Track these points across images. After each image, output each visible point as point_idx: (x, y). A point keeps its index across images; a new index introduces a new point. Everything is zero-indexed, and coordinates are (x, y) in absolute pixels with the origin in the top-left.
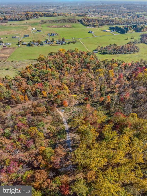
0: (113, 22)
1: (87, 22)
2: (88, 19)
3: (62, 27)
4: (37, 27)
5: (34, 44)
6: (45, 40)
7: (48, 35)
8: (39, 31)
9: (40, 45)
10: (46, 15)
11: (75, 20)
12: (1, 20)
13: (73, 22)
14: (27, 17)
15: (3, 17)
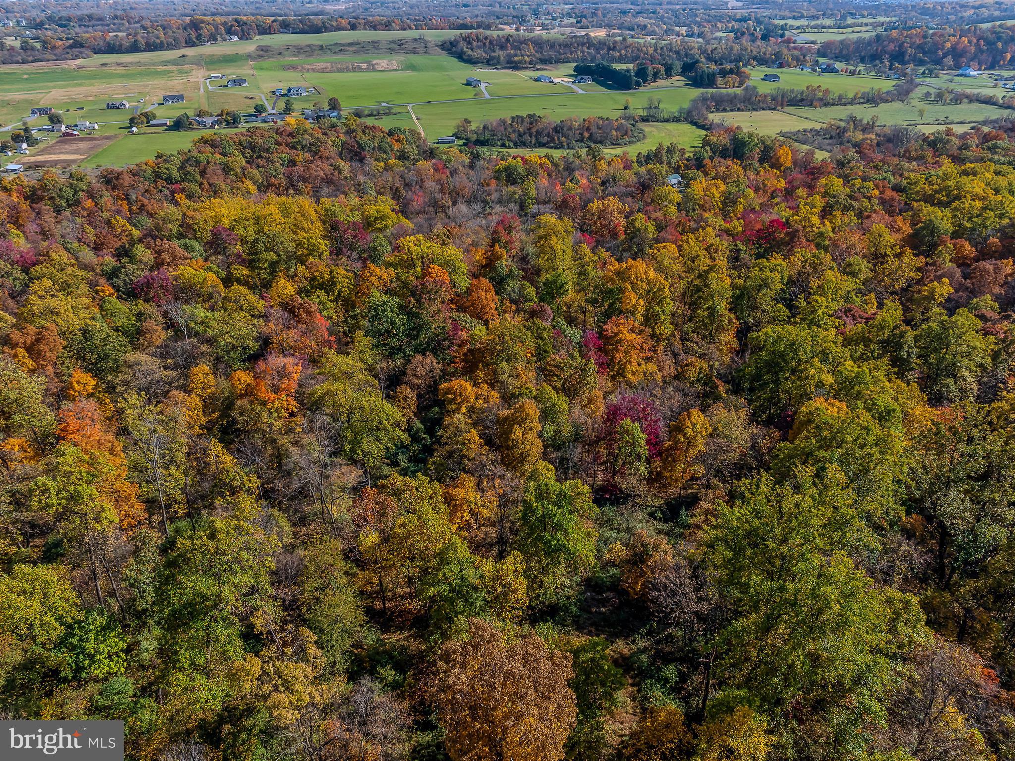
1: (480, 51)
2: (486, 38)
3: (354, 70)
4: (233, 72)
5: (199, 123)
6: (252, 111)
7: (274, 93)
8: (238, 82)
9: (228, 124)
10: (294, 29)
11: (426, 42)
12: (57, 51)
13: (415, 51)
14: (194, 36)
15: (67, 39)
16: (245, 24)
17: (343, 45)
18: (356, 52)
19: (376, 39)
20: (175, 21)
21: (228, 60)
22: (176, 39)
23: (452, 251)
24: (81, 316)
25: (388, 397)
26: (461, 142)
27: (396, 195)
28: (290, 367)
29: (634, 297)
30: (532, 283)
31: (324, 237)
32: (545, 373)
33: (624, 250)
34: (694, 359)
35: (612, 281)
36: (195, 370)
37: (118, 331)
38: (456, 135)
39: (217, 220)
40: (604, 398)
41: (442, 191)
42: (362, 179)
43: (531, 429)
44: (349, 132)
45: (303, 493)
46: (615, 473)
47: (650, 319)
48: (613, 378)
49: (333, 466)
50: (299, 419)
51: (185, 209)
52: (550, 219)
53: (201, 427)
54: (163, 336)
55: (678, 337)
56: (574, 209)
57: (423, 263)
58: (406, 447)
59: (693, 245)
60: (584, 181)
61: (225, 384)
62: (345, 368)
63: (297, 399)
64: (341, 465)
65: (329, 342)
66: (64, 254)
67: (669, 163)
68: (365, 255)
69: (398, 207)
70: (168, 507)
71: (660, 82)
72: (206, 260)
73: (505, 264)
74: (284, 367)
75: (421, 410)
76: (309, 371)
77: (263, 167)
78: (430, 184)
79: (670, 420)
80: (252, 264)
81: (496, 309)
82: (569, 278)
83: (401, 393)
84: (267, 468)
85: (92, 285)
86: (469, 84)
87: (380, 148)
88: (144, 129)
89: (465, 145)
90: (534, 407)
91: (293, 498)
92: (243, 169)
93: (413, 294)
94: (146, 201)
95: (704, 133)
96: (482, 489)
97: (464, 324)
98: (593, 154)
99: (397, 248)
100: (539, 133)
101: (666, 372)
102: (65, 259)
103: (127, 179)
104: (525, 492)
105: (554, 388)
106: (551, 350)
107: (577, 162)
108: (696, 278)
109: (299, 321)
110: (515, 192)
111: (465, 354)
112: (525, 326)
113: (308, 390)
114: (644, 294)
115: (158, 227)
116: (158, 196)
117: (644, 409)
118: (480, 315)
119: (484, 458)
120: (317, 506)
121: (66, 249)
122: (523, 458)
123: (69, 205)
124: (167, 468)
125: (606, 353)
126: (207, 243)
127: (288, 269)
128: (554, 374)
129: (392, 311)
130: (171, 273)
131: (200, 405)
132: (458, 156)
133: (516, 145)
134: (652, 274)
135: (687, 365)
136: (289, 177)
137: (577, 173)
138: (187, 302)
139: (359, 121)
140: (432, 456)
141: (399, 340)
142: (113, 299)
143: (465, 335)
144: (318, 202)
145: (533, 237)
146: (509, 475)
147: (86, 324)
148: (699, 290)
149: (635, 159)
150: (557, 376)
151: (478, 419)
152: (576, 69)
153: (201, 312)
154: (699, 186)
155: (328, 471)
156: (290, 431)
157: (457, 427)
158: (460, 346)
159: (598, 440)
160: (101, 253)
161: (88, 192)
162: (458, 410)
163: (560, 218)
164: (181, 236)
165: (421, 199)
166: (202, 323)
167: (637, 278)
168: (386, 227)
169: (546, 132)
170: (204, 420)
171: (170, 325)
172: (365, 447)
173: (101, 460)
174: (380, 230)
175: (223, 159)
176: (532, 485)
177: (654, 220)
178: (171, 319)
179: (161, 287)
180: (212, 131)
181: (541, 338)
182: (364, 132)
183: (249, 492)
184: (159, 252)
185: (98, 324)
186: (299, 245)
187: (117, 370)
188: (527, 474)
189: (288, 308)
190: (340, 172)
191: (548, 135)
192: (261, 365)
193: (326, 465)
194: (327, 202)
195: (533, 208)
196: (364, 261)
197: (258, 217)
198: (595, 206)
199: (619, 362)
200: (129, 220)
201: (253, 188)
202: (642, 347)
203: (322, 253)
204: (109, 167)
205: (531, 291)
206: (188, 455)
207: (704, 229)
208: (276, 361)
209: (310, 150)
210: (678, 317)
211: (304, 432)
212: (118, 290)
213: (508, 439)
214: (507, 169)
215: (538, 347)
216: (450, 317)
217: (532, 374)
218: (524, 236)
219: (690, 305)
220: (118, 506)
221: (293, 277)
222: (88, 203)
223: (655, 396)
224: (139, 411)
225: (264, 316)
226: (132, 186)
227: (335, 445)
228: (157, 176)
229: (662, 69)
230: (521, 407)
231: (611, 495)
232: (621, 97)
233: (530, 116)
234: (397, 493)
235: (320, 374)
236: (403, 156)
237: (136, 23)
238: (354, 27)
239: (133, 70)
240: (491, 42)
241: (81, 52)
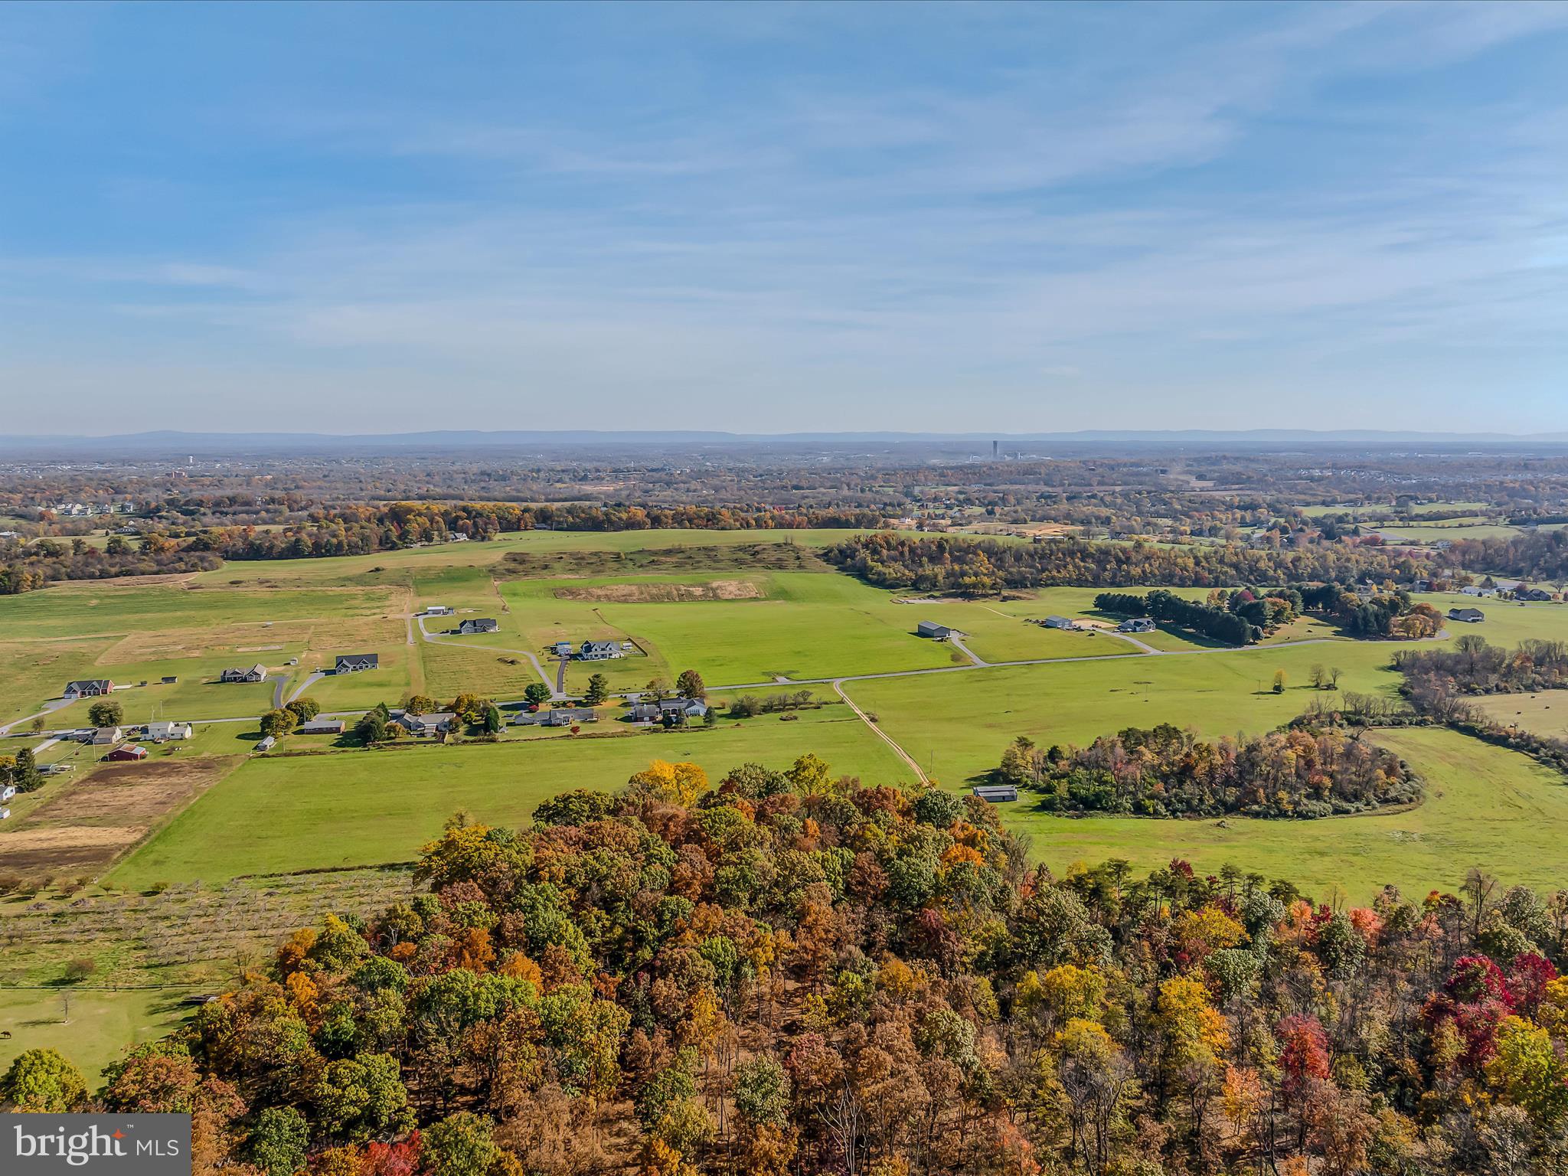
0: (1119, 561)
1: (898, 566)
2: (902, 544)
4: (469, 602)
7: (554, 650)
8: (479, 626)
10: (559, 523)
11: (796, 550)
12: (163, 556)
13: (780, 565)
14: (394, 534)
15: (188, 534)
16: (479, 514)
17: (655, 553)
18: (679, 566)
19: (710, 543)
20: (363, 509)
21: (454, 577)
22: (364, 539)
152: (1099, 602)
237: (302, 509)
238: (656, 522)
239: (285, 593)
240: (912, 550)
241: (202, 559)
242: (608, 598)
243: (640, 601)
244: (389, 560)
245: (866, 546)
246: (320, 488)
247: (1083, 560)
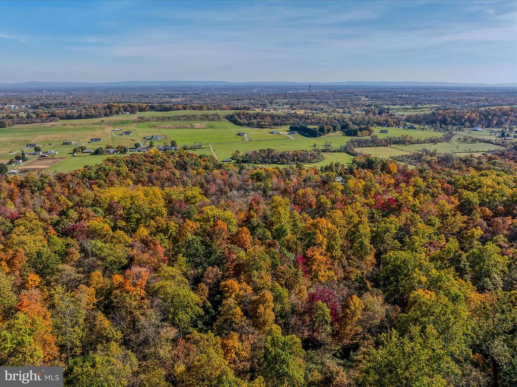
0: (306, 119)
1: (245, 120)
2: (247, 114)
3: (184, 128)
4: (126, 128)
5: (107, 152)
6: (134, 146)
7: (145, 138)
8: (127, 133)
9: (121, 152)
10: (156, 109)
11: (218, 116)
12: (42, 118)
13: (213, 120)
14: (108, 112)
15: (48, 113)
16: (133, 107)
17: (179, 117)
18: (185, 120)
19: (195, 114)
20: (100, 105)
21: (123, 123)
22: (99, 113)
23: (229, 213)
24: (38, 245)
25: (193, 289)
26: (234, 161)
27: (202, 186)
28: (143, 273)
29: (321, 237)
30: (270, 230)
31: (165, 207)
32: (276, 277)
33: (316, 213)
34: (354, 269)
35: (310, 229)
36: (93, 274)
37: (55, 253)
38: (232, 158)
39: (112, 198)
40: (307, 290)
41: (225, 184)
42: (185, 178)
43: (268, 307)
44: (180, 156)
45: (145, 342)
46: (314, 331)
47: (330, 248)
48: (312, 279)
49: (162, 327)
50: (146, 301)
51: (96, 192)
52: (278, 198)
53: (94, 305)
54: (79, 256)
55: (345, 257)
56: (290, 194)
57: (214, 219)
58: (202, 317)
59: (350, 211)
60: (295, 180)
61: (108, 281)
62: (171, 273)
63: (145, 290)
64: (166, 326)
65: (164, 260)
66: (33, 213)
67: (336, 171)
68: (185, 216)
69: (202, 192)
70: (71, 349)
71: (330, 134)
72: (104, 217)
73: (256, 220)
74: (140, 273)
75: (211, 296)
76: (153, 275)
77: (137, 172)
78: (219, 181)
79: (343, 302)
80: (127, 220)
81: (251, 243)
82: (288, 228)
83: (200, 287)
84: (127, 328)
85: (45, 229)
86: (239, 134)
87: (195, 164)
88: (80, 154)
89: (236, 162)
90: (270, 295)
91: (140, 345)
92: (127, 173)
93: (208, 235)
94: (77, 188)
95: (353, 157)
96: (242, 340)
97: (234, 250)
98: (299, 166)
99: (201, 212)
100: (273, 157)
101: (339, 276)
102: (33, 216)
103: (69, 178)
104: (265, 342)
105: (281, 285)
106: (279, 264)
107: (291, 171)
108: (352, 227)
109: (149, 249)
110: (261, 185)
111: (234, 267)
112: (265, 252)
113: (152, 285)
114: (326, 235)
115: (81, 201)
116: (84, 186)
117: (328, 296)
118: (242, 246)
119: (243, 323)
120: (153, 349)
121: (34, 211)
122: (264, 323)
123: (39, 190)
124: (73, 327)
125: (308, 266)
126: (106, 209)
127: (146, 222)
128: (281, 277)
129: (197, 244)
130: (86, 224)
131: (94, 292)
132: (233, 168)
133: (262, 163)
134: (330, 225)
135: (350, 272)
136: (150, 177)
137: (291, 176)
138: (93, 239)
139: (185, 151)
140: (215, 322)
141: (200, 259)
142: (55, 237)
143: (235, 257)
144: (163, 189)
145: (269, 207)
146: (257, 332)
147: (40, 249)
148: (354, 233)
149: (320, 169)
150: (282, 277)
151: (241, 302)
152: (290, 128)
153: (99, 244)
154: (352, 182)
155: (160, 330)
156: (141, 307)
157: (229, 306)
158: (232, 262)
159: (305, 313)
160: (52, 213)
161: (49, 183)
162: (230, 296)
163: (283, 197)
164: (93, 205)
165: (214, 189)
166: (99, 249)
167: (322, 227)
168: (196, 202)
169: (276, 157)
170: (95, 301)
171: (83, 250)
172: (180, 316)
173: (38, 322)
174: (193, 203)
175: (117, 168)
176: (269, 338)
177: (330, 199)
178: (84, 247)
179: (80, 231)
180: (113, 155)
181: (274, 258)
182: (187, 157)
183: (116, 341)
184: (81, 214)
185: (45, 249)
186: (152, 210)
187: (53, 273)
188: (266, 332)
189: (145, 242)
190: (175, 175)
191: (277, 158)
192: (128, 272)
193: (158, 326)
194: (167, 189)
195: (270, 193)
196: (184, 219)
197: (132, 197)
198: (301, 192)
199: (314, 271)
200: (68, 197)
201: (131, 183)
202: (326, 262)
203: (163, 214)
204: (61, 172)
205: (269, 234)
206: (85, 320)
207: (355, 203)
208: (135, 269)
209: (160, 165)
210: (344, 247)
211: (148, 308)
212: (58, 232)
213: (256, 312)
214: (257, 174)
215: (273, 263)
216: (227, 247)
217: (270, 277)
218: (265, 206)
219: (350, 241)
220: (44, 348)
221: (148, 226)
222: (48, 189)
223: (334, 289)
224: (61, 295)
225: (132, 246)
226: (71, 181)
227: (164, 315)
228: (84, 176)
229: (332, 128)
230: (263, 294)
231: (312, 344)
232: (312, 141)
233: (268, 149)
234: (196, 342)
235: (158, 276)
236: (206, 168)
237: (82, 106)
238: (185, 109)
239: (77, 127)
240: (250, 116)
241: (54, 119)
242: (164, 128)
243: (173, 129)
244: (106, 119)
245: (237, 115)
246: (88, 100)
247: (296, 118)
